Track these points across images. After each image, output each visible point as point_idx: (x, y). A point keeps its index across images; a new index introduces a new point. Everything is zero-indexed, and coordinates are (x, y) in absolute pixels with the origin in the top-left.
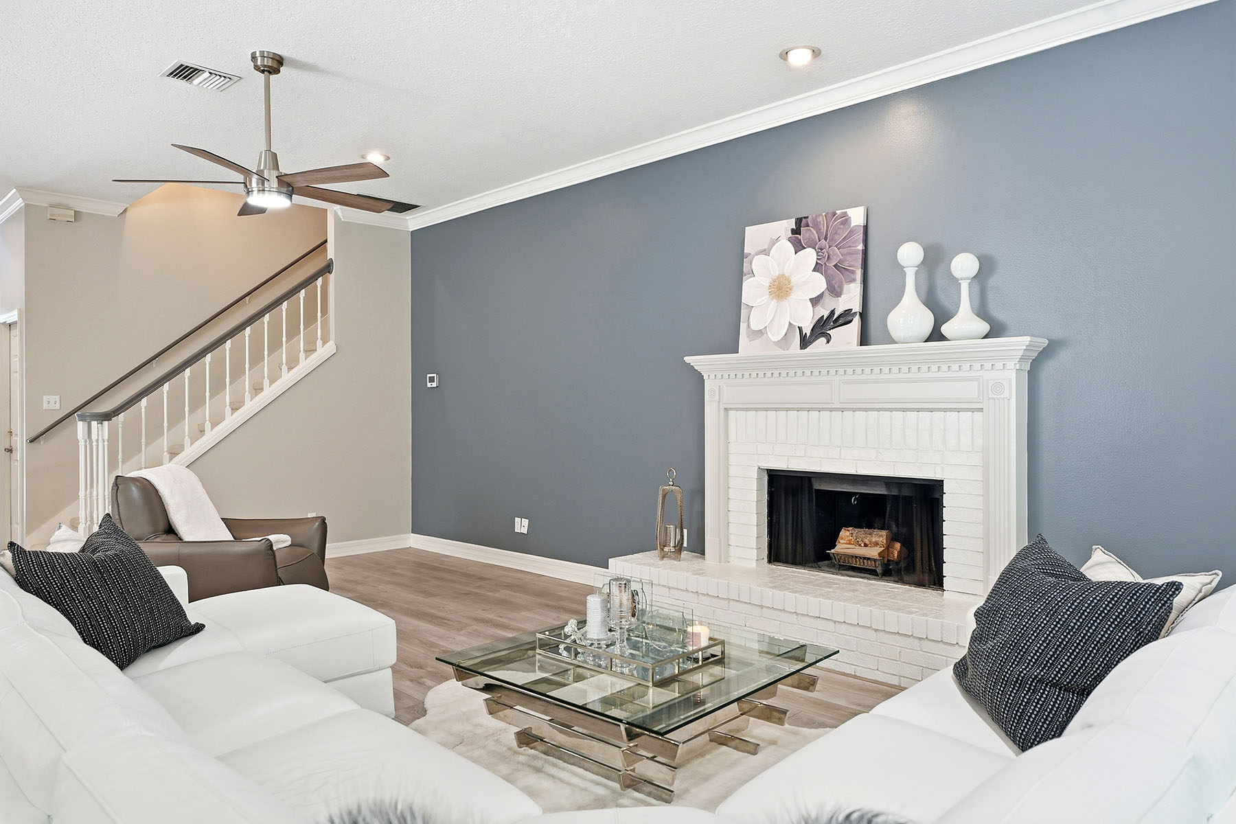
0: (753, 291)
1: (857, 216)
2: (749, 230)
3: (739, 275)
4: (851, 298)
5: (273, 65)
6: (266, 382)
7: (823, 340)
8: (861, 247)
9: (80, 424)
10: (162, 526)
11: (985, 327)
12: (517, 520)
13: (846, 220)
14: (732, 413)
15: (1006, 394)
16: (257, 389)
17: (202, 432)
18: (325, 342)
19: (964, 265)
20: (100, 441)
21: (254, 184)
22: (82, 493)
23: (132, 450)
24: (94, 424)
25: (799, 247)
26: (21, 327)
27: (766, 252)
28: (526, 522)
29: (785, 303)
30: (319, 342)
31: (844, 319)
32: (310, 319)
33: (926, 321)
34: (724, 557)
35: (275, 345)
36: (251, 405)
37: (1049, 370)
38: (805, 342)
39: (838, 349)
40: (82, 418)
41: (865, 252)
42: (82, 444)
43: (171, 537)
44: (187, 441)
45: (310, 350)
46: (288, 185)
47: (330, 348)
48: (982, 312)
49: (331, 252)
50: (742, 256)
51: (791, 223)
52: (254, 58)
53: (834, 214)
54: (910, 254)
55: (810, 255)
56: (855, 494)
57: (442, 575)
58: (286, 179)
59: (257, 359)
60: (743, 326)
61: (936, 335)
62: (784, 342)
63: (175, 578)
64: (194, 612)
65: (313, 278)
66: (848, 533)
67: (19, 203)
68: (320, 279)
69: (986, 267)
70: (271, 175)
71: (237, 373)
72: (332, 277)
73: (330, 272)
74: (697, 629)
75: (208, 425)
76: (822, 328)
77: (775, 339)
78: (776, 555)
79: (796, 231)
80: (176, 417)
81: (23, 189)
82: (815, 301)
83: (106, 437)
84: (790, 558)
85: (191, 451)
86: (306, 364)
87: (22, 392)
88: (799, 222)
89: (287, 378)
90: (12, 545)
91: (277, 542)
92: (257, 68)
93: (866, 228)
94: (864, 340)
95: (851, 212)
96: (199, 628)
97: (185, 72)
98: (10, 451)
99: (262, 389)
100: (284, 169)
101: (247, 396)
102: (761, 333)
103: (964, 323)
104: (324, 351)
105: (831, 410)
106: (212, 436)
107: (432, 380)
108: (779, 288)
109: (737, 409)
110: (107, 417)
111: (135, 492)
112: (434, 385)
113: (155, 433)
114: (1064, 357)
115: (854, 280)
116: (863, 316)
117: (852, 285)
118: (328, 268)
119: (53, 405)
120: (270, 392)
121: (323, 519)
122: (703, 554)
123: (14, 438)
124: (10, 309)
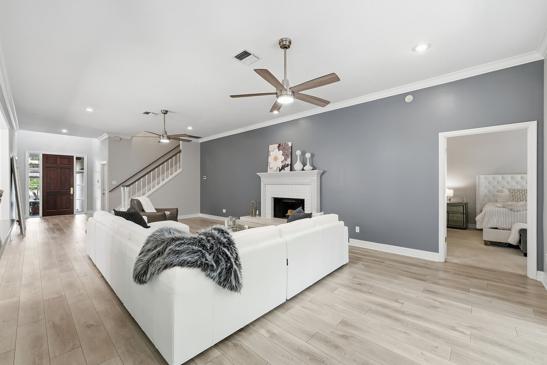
0: (271, 159)
1: (290, 144)
2: (270, 146)
3: (268, 156)
4: (288, 161)
5: (166, 112)
6: (165, 178)
7: (283, 170)
8: (291, 151)
9: (122, 187)
10: (141, 210)
11: (312, 168)
12: (223, 210)
13: (288, 145)
14: (266, 185)
15: (315, 182)
16: (163, 180)
17: (150, 190)
18: (179, 168)
19: (308, 155)
20: (127, 192)
21: (161, 137)
22: (122, 203)
23: (134, 193)
24: (125, 187)
25: (279, 150)
26: (107, 165)
27: (273, 151)
28: (225, 210)
29: (276, 162)
30: (178, 169)
31: (288, 165)
32: (176, 163)
33: (301, 166)
34: (265, 216)
35: (167, 170)
36: (162, 183)
37: (324, 176)
38: (280, 170)
39: (287, 172)
40: (122, 186)
41: (291, 152)
42: (122, 192)
43: (143, 212)
44: (147, 191)
45: (176, 171)
46: (169, 138)
47: (181, 170)
48: (312, 165)
49: (181, 148)
50: (269, 152)
51: (277, 145)
52: (161, 111)
53: (286, 143)
54: (298, 153)
55: (281, 152)
56: (290, 202)
57: (205, 222)
58: (169, 137)
59: (163, 173)
60: (269, 167)
61: (303, 170)
62: (276, 170)
63: (145, 218)
64: (148, 225)
65: (177, 154)
66: (289, 211)
67: (107, 136)
68: (178, 154)
69: (313, 156)
70: (165, 136)
71: (158, 176)
72: (181, 154)
73: (181, 152)
74: (246, 226)
75: (152, 188)
76: (283, 168)
77: (274, 170)
78: (276, 215)
79: (279, 147)
80: (144, 186)
81: (108, 133)
82: (282, 162)
83: (128, 191)
84: (278, 216)
85: (148, 194)
86: (175, 174)
87: (107, 180)
88: (279, 144)
89: (170, 177)
90: (114, 210)
91: (167, 213)
92: (162, 113)
93: (292, 147)
94: (291, 170)
95: (289, 143)
96: (149, 227)
97: (147, 113)
98: (104, 194)
99: (164, 180)
100: (168, 134)
101: (161, 181)
102: (272, 168)
103: (308, 167)
104: (179, 171)
105: (285, 185)
106: (152, 190)
107: (205, 177)
108: (276, 159)
109: (267, 184)
110: (128, 186)
111: (135, 202)
112: (205, 179)
113: (139, 190)
114: (326, 174)
115: (289, 158)
116: (291, 165)
117: (289, 159)
118: (180, 152)
119: (115, 183)
120: (166, 180)
121: (177, 209)
122: (261, 216)
123: (105, 191)
124: (105, 161)
